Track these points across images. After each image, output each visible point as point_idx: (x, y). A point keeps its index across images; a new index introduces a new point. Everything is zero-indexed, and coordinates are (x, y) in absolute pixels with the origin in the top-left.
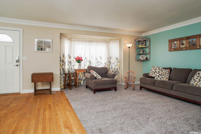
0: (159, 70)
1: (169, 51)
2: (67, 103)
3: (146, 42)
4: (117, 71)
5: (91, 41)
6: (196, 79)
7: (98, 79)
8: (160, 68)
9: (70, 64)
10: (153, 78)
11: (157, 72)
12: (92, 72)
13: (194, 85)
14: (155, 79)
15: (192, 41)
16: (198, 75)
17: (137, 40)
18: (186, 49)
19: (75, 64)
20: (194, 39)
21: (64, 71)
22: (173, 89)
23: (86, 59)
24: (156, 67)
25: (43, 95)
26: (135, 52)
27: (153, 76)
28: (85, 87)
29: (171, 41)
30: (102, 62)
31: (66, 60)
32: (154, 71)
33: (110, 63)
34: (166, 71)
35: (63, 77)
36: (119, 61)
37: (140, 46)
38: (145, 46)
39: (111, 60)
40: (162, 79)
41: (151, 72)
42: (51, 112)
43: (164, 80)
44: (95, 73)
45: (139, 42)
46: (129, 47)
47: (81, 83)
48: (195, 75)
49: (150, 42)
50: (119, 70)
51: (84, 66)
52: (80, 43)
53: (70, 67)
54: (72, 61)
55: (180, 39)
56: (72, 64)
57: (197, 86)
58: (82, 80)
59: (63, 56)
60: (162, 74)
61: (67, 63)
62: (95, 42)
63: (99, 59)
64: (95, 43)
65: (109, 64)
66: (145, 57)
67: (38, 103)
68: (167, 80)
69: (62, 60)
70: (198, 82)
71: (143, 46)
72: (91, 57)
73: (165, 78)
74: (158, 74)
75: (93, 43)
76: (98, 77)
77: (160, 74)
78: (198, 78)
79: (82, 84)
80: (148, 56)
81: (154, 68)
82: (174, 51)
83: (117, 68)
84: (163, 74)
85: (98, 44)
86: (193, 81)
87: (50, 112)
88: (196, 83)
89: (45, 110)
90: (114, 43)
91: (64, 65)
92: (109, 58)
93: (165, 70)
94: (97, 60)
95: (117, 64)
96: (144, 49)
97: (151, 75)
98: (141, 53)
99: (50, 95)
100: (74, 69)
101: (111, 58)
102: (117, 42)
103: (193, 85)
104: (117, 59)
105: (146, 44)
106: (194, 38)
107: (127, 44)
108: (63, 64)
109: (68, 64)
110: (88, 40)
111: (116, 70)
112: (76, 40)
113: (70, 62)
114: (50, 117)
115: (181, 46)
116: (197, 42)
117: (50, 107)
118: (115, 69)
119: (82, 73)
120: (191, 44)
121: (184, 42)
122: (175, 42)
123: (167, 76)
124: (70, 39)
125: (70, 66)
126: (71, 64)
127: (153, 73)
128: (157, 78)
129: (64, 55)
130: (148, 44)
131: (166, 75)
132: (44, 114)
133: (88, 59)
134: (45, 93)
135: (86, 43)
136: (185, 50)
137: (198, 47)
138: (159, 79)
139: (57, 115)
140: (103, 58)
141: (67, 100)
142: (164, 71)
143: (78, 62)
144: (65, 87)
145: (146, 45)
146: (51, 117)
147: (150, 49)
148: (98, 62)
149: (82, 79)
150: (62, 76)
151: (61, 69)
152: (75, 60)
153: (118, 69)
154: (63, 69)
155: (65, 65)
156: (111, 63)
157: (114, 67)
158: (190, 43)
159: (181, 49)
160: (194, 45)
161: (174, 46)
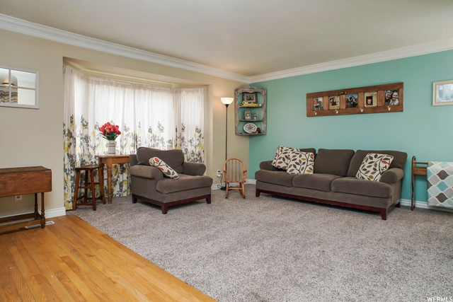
0: (294, 154)
1: (308, 116)
2: (113, 246)
3: (256, 96)
4: (198, 159)
5: (138, 86)
6: (368, 167)
7: (173, 178)
8: (295, 150)
9: (85, 144)
10: (284, 170)
11: (291, 157)
12: (158, 161)
13: (366, 178)
14: (288, 172)
15: (351, 98)
16: (369, 161)
17: (240, 91)
18: (341, 112)
19: (97, 142)
20: (354, 96)
21: (73, 162)
22: (331, 190)
23: (126, 130)
24: (285, 148)
25: (20, 235)
26: (236, 115)
27: (282, 165)
28: (131, 201)
29: (311, 96)
30: (162, 139)
31: (78, 130)
32: (283, 156)
33: (183, 139)
34: (307, 155)
35: (69, 177)
36: (202, 136)
37: (246, 104)
38: (256, 105)
39: (184, 134)
40: (302, 172)
41: (276, 158)
42: (85, 277)
43: (306, 173)
44: (163, 163)
45: (243, 96)
46: (227, 105)
47: (112, 191)
48: (364, 161)
49: (266, 95)
50: (202, 155)
51: (122, 147)
52: (112, 89)
53: (86, 151)
54: (90, 135)
55: (330, 94)
56: (91, 143)
57: (372, 180)
58: (115, 184)
59: (72, 122)
60: (300, 161)
61: (78, 141)
62: (147, 88)
63: (156, 131)
64: (147, 92)
65: (178, 142)
66: (254, 128)
67: (18, 258)
68: (312, 173)
69: (67, 132)
70: (373, 173)
71: (252, 105)
72: (137, 125)
73: (308, 169)
74: (293, 163)
75: (142, 91)
76: (173, 174)
77: (297, 161)
78: (370, 166)
79: (115, 193)
80: (262, 126)
81: (281, 151)
82: (317, 116)
83: (197, 151)
84: (303, 161)
85: (155, 94)
86: (362, 171)
87: (83, 279)
88: (369, 174)
89: (61, 276)
90: (190, 94)
91: (72, 146)
92: (180, 129)
93: (305, 153)
94: (151, 132)
95: (197, 143)
96: (253, 111)
97: (277, 164)
98: (248, 118)
99: (40, 231)
100: (96, 157)
101: (183, 129)
102: (197, 91)
103: (363, 178)
104: (198, 130)
105: (257, 99)
106: (354, 93)
107: (222, 99)
108: (71, 144)
109: (81, 144)
110: (132, 84)
111: (195, 157)
112: (101, 80)
113: (86, 139)
114: (96, 293)
115: (332, 107)
116: (360, 100)
117: (72, 265)
118: (193, 153)
119: (116, 166)
120: (349, 104)
121: (337, 99)
122: (320, 99)
123: (310, 165)
124: (87, 78)
125: (85, 148)
126: (89, 143)
127: (281, 160)
128: (292, 170)
129: (72, 118)
130: (261, 99)
131: (309, 163)
132: (68, 288)
133: (131, 131)
134: (23, 229)
135: (127, 90)
136: (339, 114)
137: (362, 111)
138: (296, 172)
139: (114, 283)
140: (166, 129)
141: (106, 236)
142: (303, 156)
143: (109, 138)
144: (76, 204)
145: (257, 102)
146: (101, 291)
147: (266, 111)
148: (154, 138)
149: (117, 180)
150: (68, 174)
151: (66, 157)
152: (98, 132)
153: (199, 154)
154: (70, 156)
155: (75, 146)
156: (185, 140)
157: (190, 149)
158: (347, 101)
159: (332, 113)
160: (355, 105)
161: (317, 107)
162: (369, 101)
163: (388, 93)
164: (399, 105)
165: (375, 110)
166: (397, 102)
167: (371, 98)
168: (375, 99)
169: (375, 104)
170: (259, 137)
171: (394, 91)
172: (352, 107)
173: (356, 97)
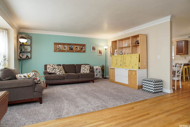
1: (54, 51)
13: (85, 72)
16: (84, 67)
18: (68, 51)
27: (53, 72)
29: (55, 44)
38: (27, 44)
49: (32, 40)
55: (64, 44)
57: (87, 73)
60: (60, 69)
66: (25, 55)
70: (87, 71)
71: (25, 44)
73: (64, 72)
78: (85, 69)
80: (29, 55)
82: (58, 52)
86: (83, 70)
97: (51, 72)
98: (23, 50)
115: (64, 49)
121: (66, 46)
122: (60, 46)
127: (52, 70)
136: (67, 52)
137: (74, 51)
138: (61, 74)
147: (31, 47)
158: (70, 48)
159: (64, 51)
160: (72, 49)
161: (58, 48)
162: (77, 48)
163: (82, 47)
164: (84, 51)
165: (78, 51)
166: (84, 50)
167: (77, 47)
168: (78, 48)
169: (78, 50)
170: (27, 60)
171: (83, 46)
172: (71, 50)
173: (73, 47)
